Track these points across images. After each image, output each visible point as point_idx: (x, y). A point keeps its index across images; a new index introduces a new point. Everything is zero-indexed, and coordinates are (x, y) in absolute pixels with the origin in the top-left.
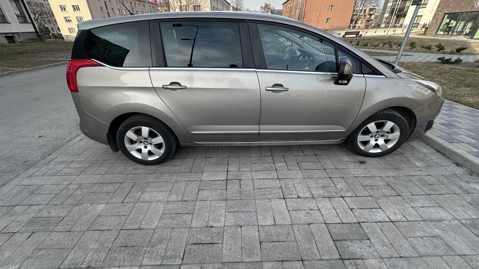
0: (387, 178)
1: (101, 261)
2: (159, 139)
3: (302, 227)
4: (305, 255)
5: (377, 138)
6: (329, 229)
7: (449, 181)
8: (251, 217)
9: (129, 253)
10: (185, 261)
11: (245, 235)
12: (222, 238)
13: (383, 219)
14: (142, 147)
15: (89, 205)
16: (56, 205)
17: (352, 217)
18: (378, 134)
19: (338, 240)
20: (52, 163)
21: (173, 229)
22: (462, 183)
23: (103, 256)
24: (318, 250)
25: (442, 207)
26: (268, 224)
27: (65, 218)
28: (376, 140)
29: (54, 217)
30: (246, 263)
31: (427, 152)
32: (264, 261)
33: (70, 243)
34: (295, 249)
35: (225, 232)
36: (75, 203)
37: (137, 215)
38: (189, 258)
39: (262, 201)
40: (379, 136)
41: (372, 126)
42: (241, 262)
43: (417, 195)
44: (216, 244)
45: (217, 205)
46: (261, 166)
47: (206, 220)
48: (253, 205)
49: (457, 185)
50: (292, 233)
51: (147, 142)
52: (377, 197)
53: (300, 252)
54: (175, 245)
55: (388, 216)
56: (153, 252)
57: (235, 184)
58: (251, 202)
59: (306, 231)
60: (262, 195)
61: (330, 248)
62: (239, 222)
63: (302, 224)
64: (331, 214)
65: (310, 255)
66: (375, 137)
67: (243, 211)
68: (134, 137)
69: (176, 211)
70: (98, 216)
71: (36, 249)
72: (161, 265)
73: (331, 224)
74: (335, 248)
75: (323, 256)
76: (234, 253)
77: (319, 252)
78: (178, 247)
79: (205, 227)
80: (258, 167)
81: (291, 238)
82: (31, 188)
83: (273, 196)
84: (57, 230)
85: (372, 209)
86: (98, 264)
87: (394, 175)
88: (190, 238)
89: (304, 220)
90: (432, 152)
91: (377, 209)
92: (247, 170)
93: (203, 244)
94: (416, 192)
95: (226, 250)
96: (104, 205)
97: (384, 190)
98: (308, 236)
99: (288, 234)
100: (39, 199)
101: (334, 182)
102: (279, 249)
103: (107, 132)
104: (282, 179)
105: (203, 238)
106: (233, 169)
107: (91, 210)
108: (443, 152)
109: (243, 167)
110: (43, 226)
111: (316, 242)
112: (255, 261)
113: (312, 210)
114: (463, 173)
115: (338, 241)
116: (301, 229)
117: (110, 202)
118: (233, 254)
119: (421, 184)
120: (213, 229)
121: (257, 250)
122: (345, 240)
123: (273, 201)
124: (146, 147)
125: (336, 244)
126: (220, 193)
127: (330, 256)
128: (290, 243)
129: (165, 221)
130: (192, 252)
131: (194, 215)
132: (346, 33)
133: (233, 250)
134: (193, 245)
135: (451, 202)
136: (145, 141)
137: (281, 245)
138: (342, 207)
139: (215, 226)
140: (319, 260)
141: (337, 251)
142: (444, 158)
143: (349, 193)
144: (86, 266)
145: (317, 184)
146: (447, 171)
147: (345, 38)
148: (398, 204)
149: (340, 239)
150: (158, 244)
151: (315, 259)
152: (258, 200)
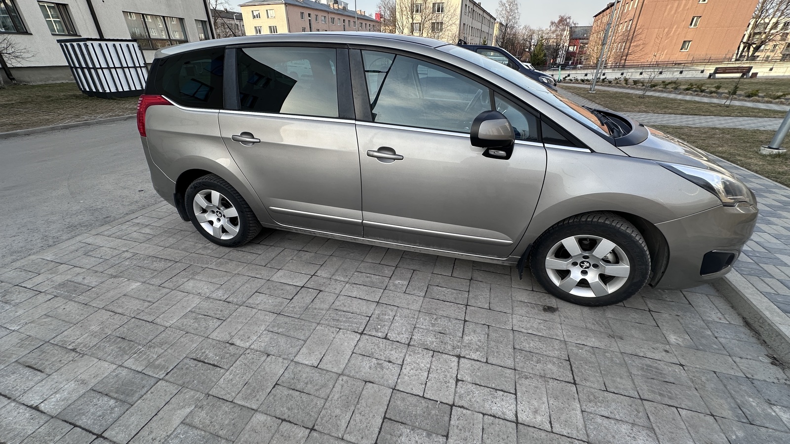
0: (576, 347)
1: (89, 346)
2: (233, 212)
3: (353, 383)
4: (322, 424)
5: (585, 268)
6: (392, 399)
7: (722, 387)
8: (292, 347)
9: (120, 348)
10: (167, 377)
11: (264, 368)
12: (232, 363)
13: (503, 413)
14: (213, 218)
15: (126, 280)
16: (96, 272)
17: (447, 393)
18: (587, 262)
19: (392, 420)
20: (128, 223)
21: (187, 333)
22: (751, 400)
23: (95, 341)
24: (348, 424)
25: (654, 430)
26: (307, 363)
27: (93, 289)
28: (584, 272)
29: (85, 285)
30: (235, 405)
31: (717, 320)
32: (260, 412)
33: (78, 317)
34: (314, 410)
35: (243, 356)
36: (114, 274)
37: (163, 305)
38: (175, 375)
39: (326, 329)
40: (590, 265)
41: (570, 243)
42: (231, 402)
43: (614, 393)
44: (220, 367)
45: (262, 318)
46: (368, 277)
47: (233, 334)
48: (310, 330)
49: (733, 398)
50: (331, 386)
51: (220, 213)
52: (526, 374)
53: (319, 417)
54: (173, 354)
55: (516, 412)
56: (145, 353)
57: (309, 294)
58: (309, 326)
59: (354, 390)
60: (333, 320)
61: (369, 427)
62: (272, 348)
63: (356, 379)
64: (416, 377)
65: (329, 426)
66: (582, 266)
67: (289, 335)
68: (204, 203)
69: (207, 313)
70: (124, 295)
71: (45, 315)
72: (141, 372)
73: (402, 393)
74: (377, 430)
75: (348, 435)
76: (231, 387)
77: (347, 427)
78: (175, 357)
79: (224, 342)
80: (360, 278)
81: (323, 393)
82: (90, 247)
83: (348, 326)
84: (76, 300)
85: (496, 390)
86: (84, 349)
87: (597, 344)
88: (196, 350)
89: (365, 373)
90: (730, 323)
91: (506, 394)
92: (342, 279)
93: (204, 362)
94: (617, 388)
95: (224, 380)
96: (139, 284)
97: (550, 366)
98: (350, 398)
99: (324, 386)
100: (87, 261)
101: (466, 330)
102: (292, 402)
103: (175, 192)
104: (382, 304)
105: (211, 355)
106: (323, 273)
107: (123, 286)
108: (758, 328)
109: (339, 273)
110: (68, 292)
111: (356, 410)
112: (249, 406)
113: (390, 362)
114: (776, 381)
115: (390, 421)
116: (349, 385)
117: (148, 281)
118: (228, 388)
119: (642, 376)
120: (231, 348)
121: (263, 393)
122: (403, 423)
123: (341, 333)
124: (219, 220)
125: (383, 425)
126: (279, 302)
127: (360, 438)
128: (315, 400)
129: (185, 321)
130: (184, 369)
131: (224, 323)
132: (717, 69)
133: (234, 382)
134: (192, 360)
135: (685, 427)
136: (217, 212)
137: (301, 397)
138: (445, 372)
139: (238, 344)
140: (338, 438)
141: (375, 436)
142: (753, 340)
143: (478, 353)
144: (72, 348)
145: (433, 325)
146: (735, 367)
147: (713, 79)
148: (556, 398)
149: (398, 419)
150: (157, 346)
151: (333, 434)
152: (321, 326)
